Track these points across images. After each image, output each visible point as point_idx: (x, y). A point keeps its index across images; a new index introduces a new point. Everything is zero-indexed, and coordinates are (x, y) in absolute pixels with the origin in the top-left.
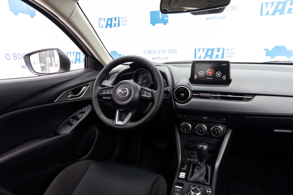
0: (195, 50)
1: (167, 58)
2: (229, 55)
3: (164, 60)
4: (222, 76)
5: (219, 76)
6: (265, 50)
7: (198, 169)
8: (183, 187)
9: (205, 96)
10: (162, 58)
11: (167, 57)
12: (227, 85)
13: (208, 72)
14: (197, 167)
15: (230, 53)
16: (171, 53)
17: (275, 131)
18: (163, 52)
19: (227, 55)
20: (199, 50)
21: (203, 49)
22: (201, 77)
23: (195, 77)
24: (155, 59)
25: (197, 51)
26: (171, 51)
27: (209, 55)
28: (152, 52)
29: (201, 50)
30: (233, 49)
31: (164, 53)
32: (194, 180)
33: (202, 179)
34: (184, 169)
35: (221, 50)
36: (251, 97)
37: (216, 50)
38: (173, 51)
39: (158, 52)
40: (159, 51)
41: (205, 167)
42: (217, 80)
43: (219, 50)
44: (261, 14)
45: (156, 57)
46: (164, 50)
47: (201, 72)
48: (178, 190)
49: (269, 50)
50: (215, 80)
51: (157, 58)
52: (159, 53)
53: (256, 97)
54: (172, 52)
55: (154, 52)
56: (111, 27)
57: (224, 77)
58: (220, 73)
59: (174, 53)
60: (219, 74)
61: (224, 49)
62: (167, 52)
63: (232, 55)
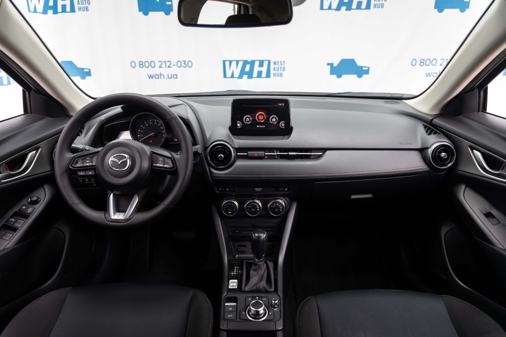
0: (224, 62)
1: (175, 76)
2: (278, 72)
3: (171, 79)
4: (278, 123)
5: (275, 123)
6: (328, 64)
7: (255, 270)
8: (237, 303)
9: (256, 155)
10: (166, 76)
11: (176, 74)
12: (287, 137)
13: (258, 116)
14: (253, 267)
15: (280, 69)
16: (182, 67)
17: (353, 197)
18: (167, 65)
19: (275, 72)
20: (231, 62)
21: (237, 62)
22: (247, 124)
23: (239, 125)
24: (154, 78)
25: (227, 64)
26: (183, 63)
27: (247, 72)
28: (147, 64)
29: (234, 64)
30: (283, 63)
31: (169, 67)
32: (251, 289)
33: (263, 284)
34: (235, 273)
35: (266, 64)
36: (321, 154)
37: (257, 64)
38: (186, 63)
39: (158, 64)
40: (160, 63)
41: (265, 265)
42: (272, 128)
43: (261, 63)
44: (322, 8)
45: (154, 74)
46: (168, 62)
47: (248, 117)
48: (230, 309)
49: (335, 65)
50: (269, 129)
51: (157, 77)
52: (160, 67)
53: (328, 152)
54: (185, 66)
55: (150, 64)
56: (55, 12)
57: (282, 124)
58: (275, 118)
59: (187, 67)
60: (274, 120)
61: (269, 62)
62: (174, 65)
63: (282, 72)
